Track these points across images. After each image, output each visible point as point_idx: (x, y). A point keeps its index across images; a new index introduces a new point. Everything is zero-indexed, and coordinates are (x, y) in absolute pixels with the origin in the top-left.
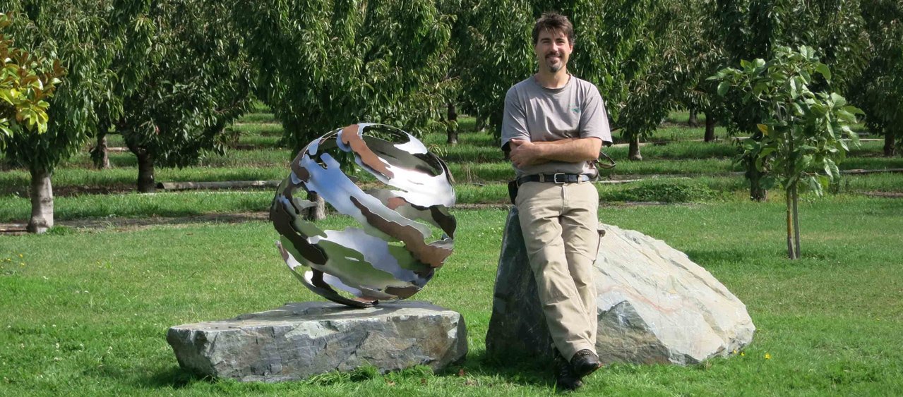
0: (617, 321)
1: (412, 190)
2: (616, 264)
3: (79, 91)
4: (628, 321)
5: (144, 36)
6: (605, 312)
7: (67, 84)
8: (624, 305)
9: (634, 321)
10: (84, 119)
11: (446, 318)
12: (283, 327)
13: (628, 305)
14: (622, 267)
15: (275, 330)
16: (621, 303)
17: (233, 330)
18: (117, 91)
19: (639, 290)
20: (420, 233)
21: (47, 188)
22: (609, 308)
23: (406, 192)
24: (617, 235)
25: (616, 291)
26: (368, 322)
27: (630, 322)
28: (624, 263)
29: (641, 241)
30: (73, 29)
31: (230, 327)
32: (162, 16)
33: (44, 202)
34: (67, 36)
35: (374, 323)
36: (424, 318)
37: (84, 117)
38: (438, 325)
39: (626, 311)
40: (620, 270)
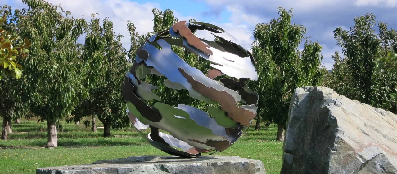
0: (375, 168)
1: (226, 65)
2: (373, 128)
3: (67, 84)
4: (384, 168)
5: (98, 62)
6: (368, 161)
7: (61, 80)
8: (380, 157)
9: (388, 168)
10: (70, 98)
11: (252, 164)
12: (125, 169)
13: (383, 156)
14: (376, 130)
15: (119, 171)
16: (379, 155)
17: (85, 170)
18: (86, 85)
19: (389, 146)
20: (232, 97)
21: (54, 130)
22: (371, 158)
23: (222, 66)
24: (370, 109)
25: (374, 146)
26: (192, 166)
27: (385, 168)
28: (377, 128)
29: (385, 114)
30: (64, 55)
31: (83, 168)
32: (112, 62)
33: (53, 136)
34: (61, 58)
35: (198, 167)
36: (235, 164)
37: (70, 97)
38: (246, 169)
39: (382, 161)
40: (375, 133)
